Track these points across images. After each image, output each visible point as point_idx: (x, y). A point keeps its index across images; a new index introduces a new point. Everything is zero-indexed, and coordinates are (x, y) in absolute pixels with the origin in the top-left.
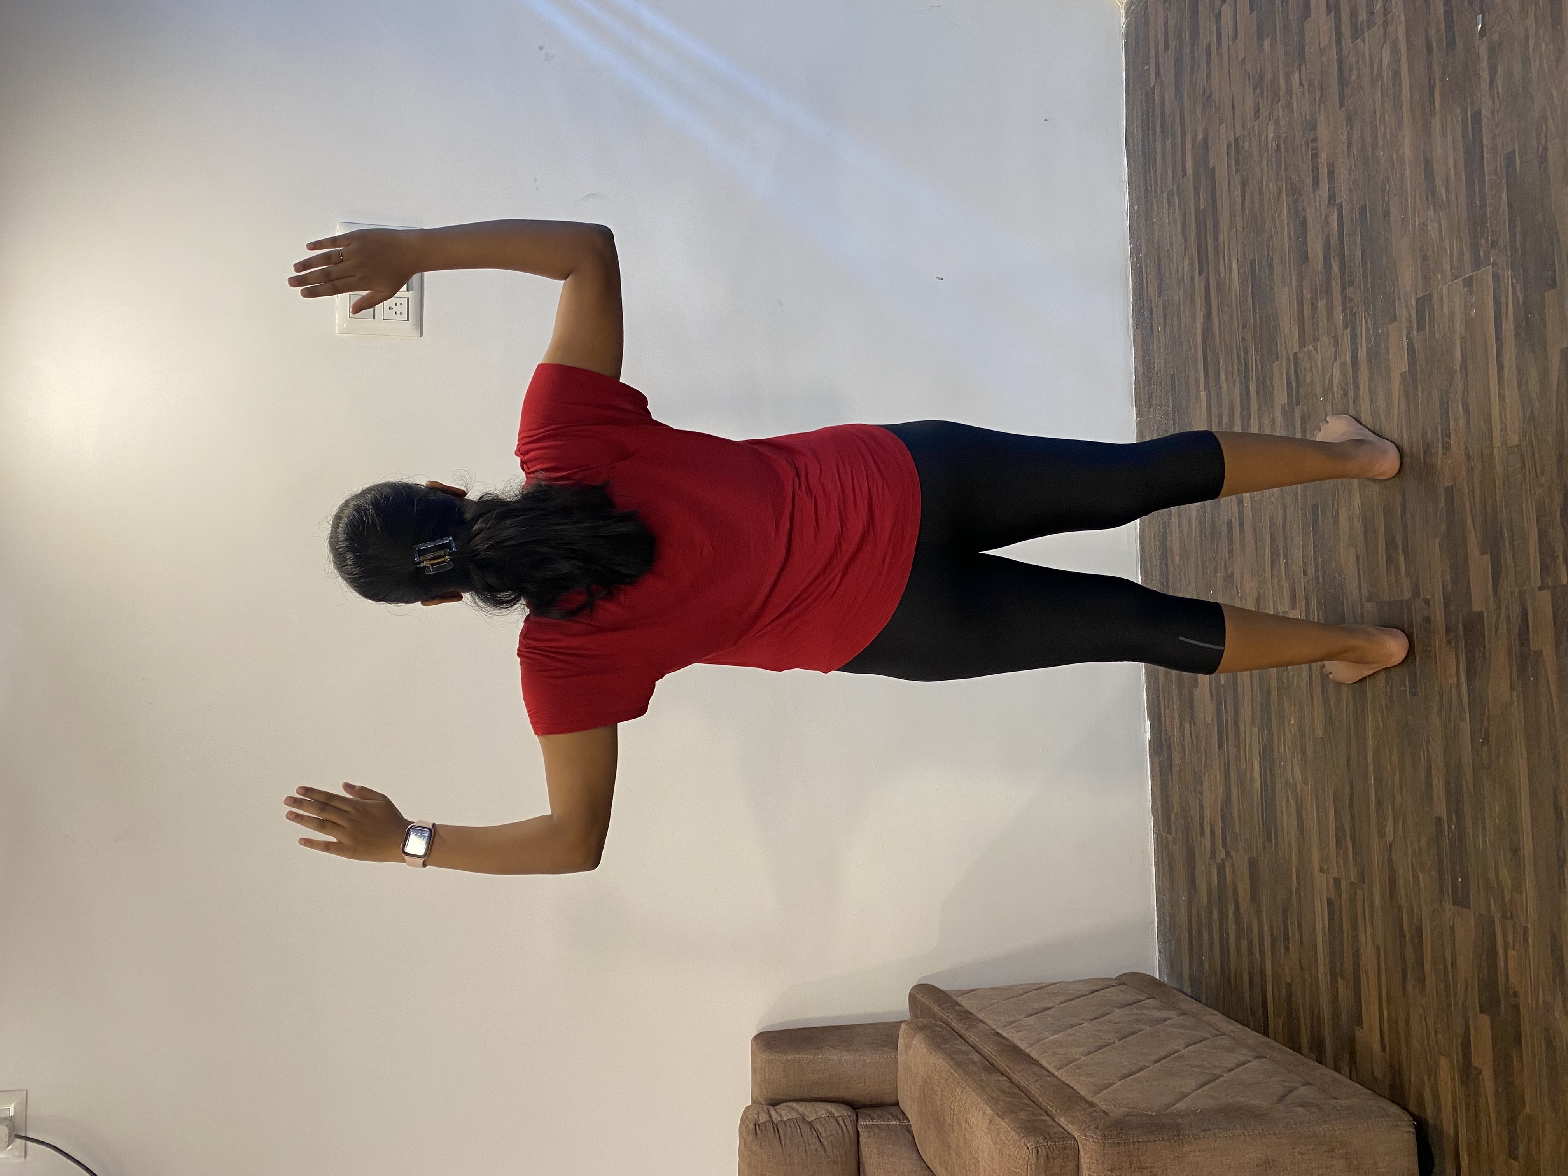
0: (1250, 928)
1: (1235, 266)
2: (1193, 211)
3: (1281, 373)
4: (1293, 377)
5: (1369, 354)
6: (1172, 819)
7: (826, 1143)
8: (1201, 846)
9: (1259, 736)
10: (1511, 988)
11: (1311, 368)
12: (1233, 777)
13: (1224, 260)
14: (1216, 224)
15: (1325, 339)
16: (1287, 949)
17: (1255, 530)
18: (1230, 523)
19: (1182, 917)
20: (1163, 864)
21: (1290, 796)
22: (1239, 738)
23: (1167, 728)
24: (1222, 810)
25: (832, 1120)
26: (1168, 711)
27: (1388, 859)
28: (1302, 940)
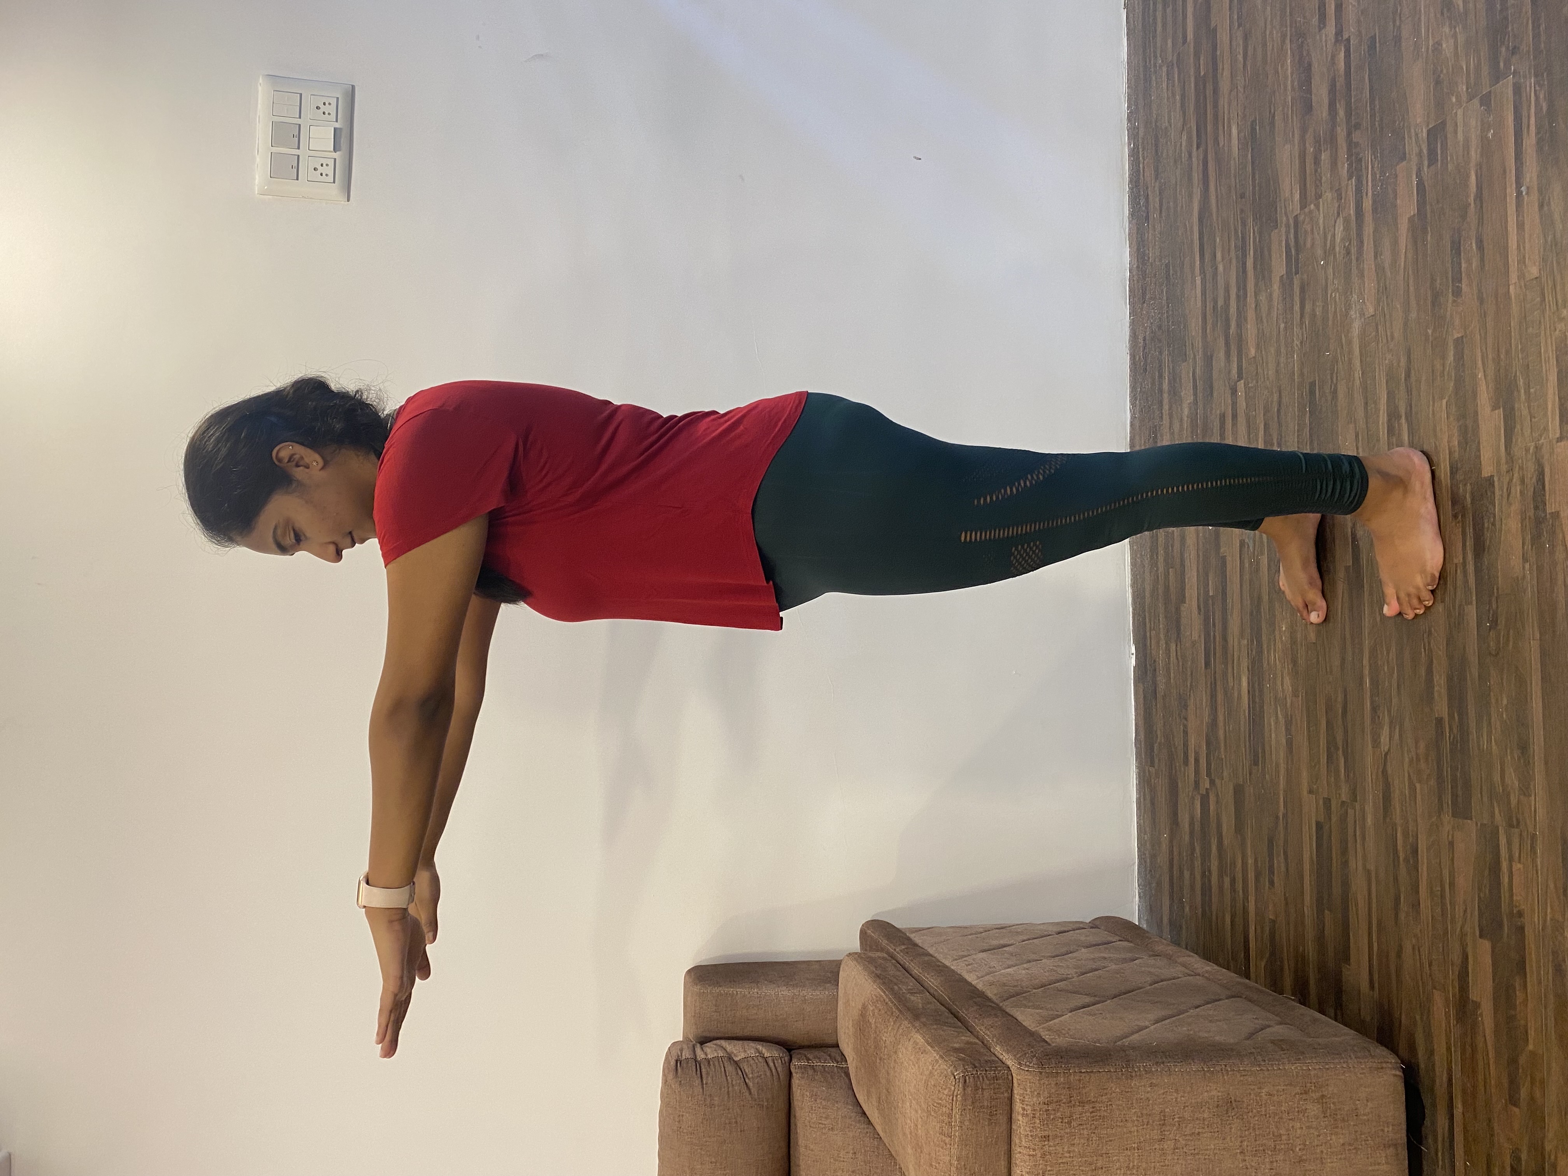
0: (1234, 863)
1: (1234, 131)
2: (1193, 79)
3: (1280, 242)
4: (1292, 243)
5: (1374, 202)
6: (1155, 750)
7: (751, 1084)
8: (1185, 776)
9: (1248, 649)
10: (1516, 907)
11: (1312, 230)
12: (1220, 697)
13: (1224, 128)
14: (1216, 91)
15: (1328, 195)
16: (1272, 883)
17: (1248, 422)
18: (1223, 417)
19: (1163, 859)
20: (1144, 800)
21: (1279, 712)
22: (1226, 653)
23: (1153, 652)
24: (1207, 736)
25: (760, 1059)
26: (1153, 633)
27: (1383, 772)
28: (1287, 869)
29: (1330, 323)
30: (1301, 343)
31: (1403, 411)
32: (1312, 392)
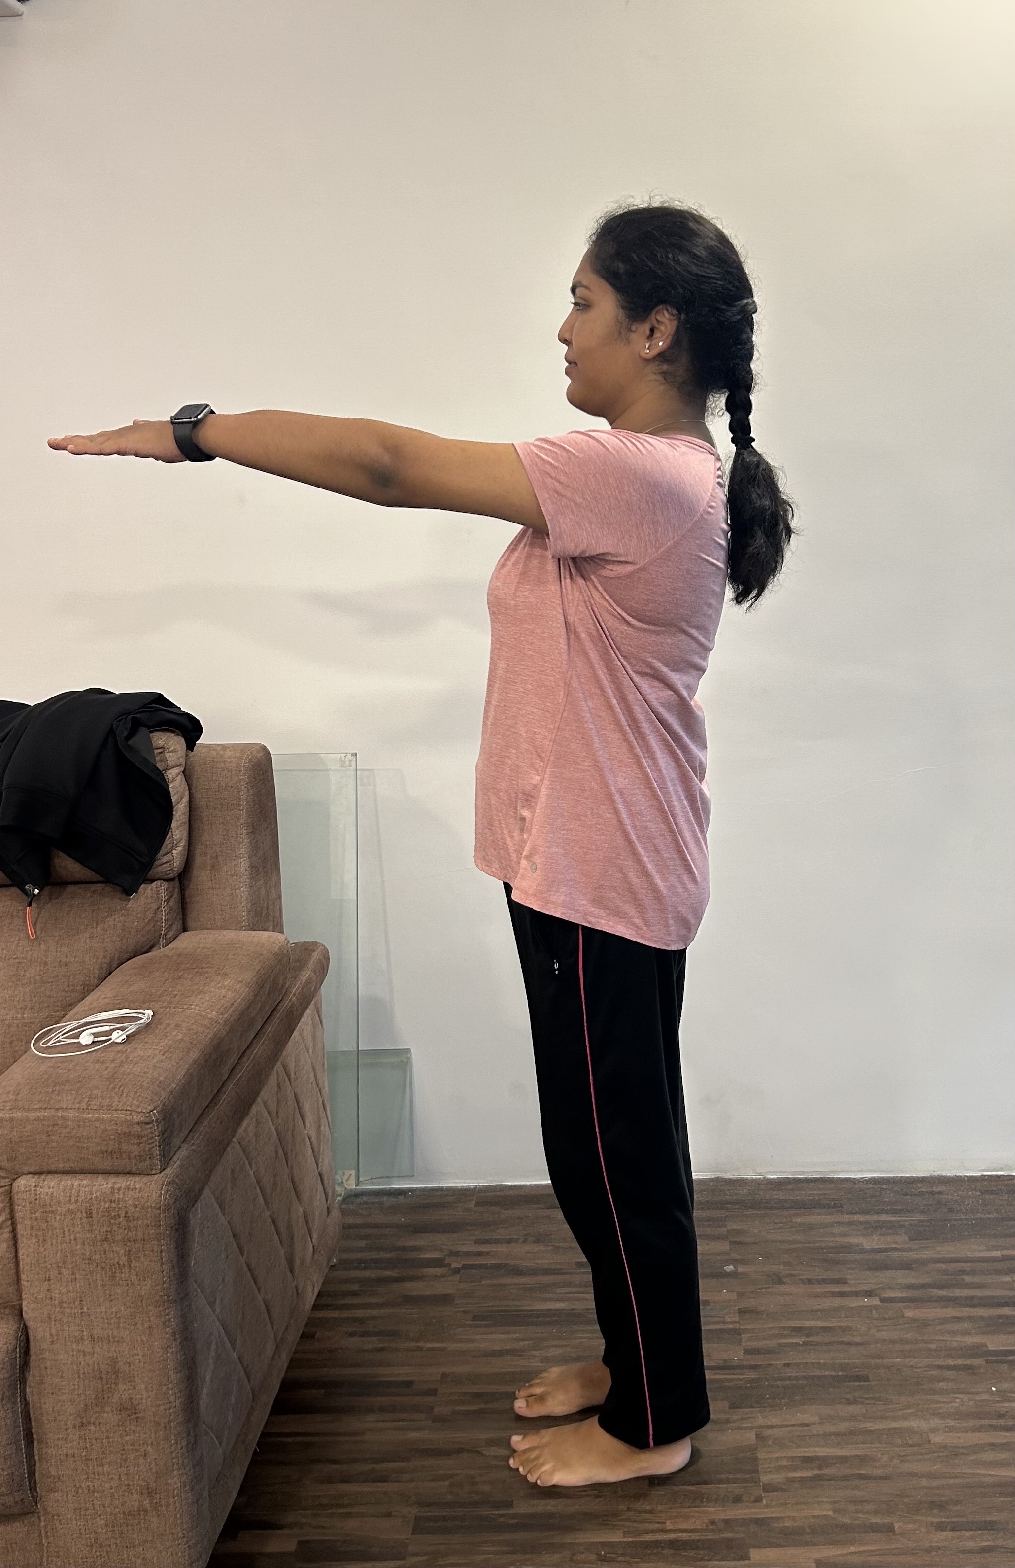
6: (493, 1207)
8: (463, 1241)
17: (835, 1309)
18: (841, 1281)
19: (377, 1217)
20: (437, 1196)
24: (506, 1265)
27: (462, 1449)
28: (367, 1351)
29: (929, 1397)
30: (912, 1366)
31: (825, 1471)
32: (858, 1378)
